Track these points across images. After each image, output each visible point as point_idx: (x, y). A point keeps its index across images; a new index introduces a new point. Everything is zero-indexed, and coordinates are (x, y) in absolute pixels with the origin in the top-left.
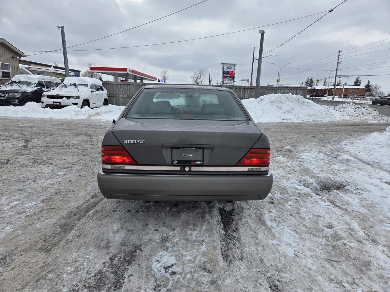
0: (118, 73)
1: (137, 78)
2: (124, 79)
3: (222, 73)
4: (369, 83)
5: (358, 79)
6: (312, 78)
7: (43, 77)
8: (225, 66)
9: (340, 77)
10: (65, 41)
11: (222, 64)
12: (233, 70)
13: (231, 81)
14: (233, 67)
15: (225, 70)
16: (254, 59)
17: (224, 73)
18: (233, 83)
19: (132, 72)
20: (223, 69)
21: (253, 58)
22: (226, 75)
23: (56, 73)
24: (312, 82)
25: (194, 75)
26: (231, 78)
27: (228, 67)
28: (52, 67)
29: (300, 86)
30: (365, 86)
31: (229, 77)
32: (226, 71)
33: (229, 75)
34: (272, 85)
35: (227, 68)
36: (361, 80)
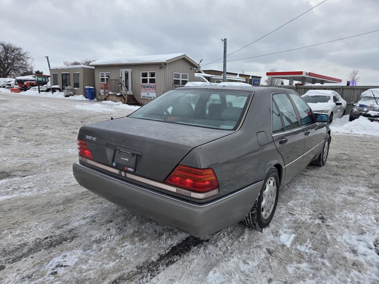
0: (293, 77)
1: (317, 81)
2: (300, 82)
7: (205, 84)
10: (226, 52)
19: (309, 75)
23: (230, 80)
28: (238, 75)
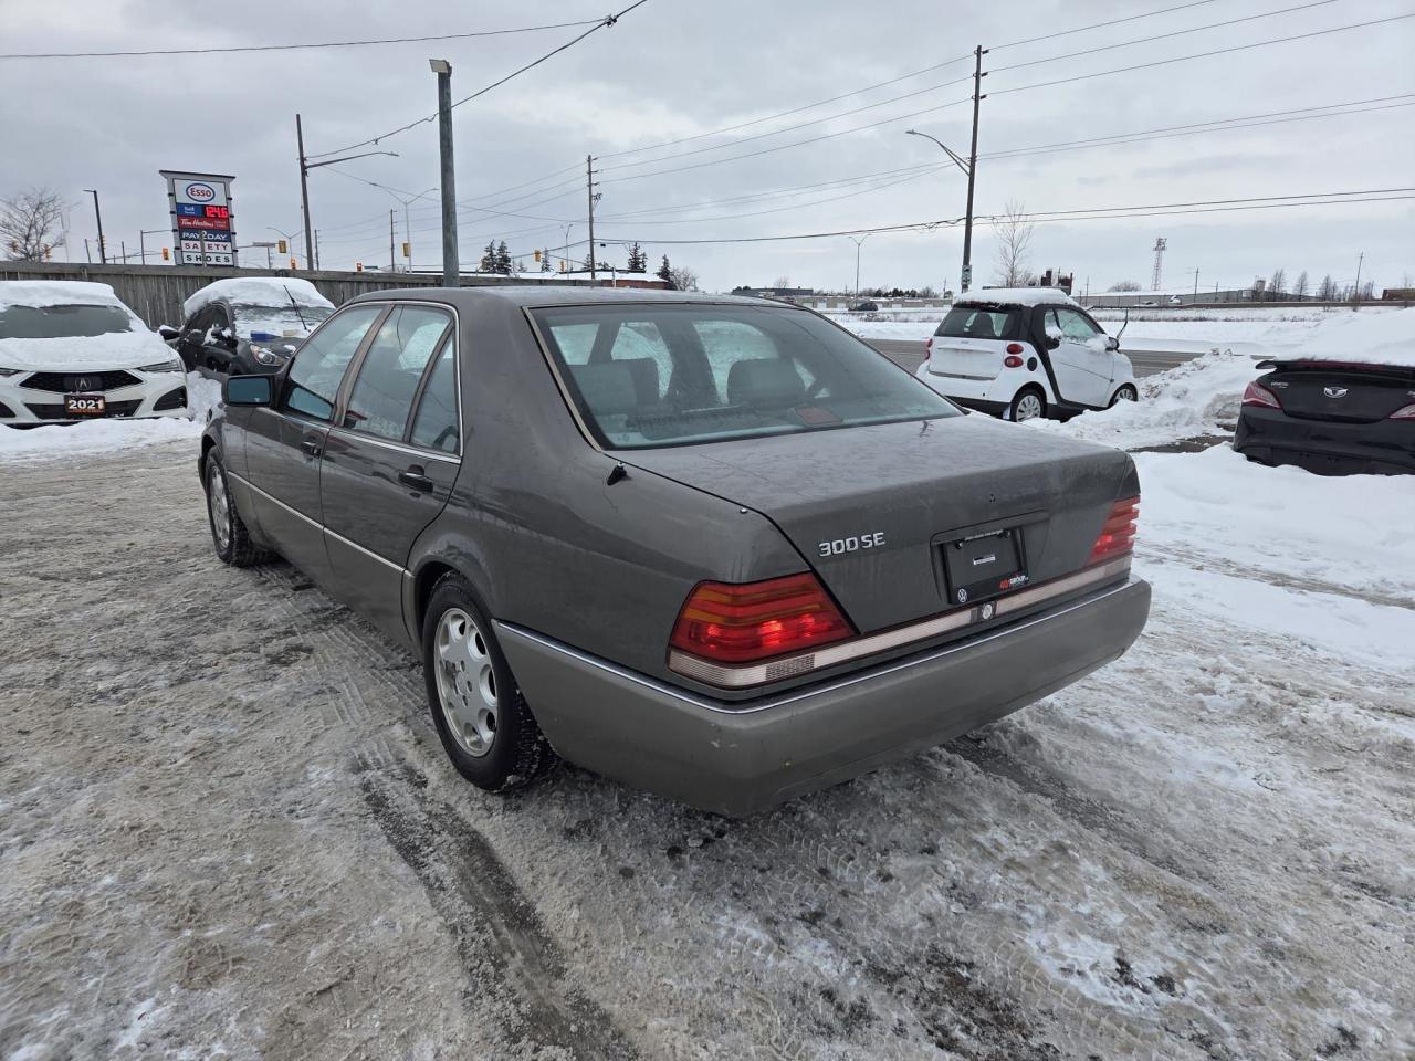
3: (172, 213)
4: (666, 263)
5: (636, 250)
6: (502, 243)
8: (181, 185)
9: (603, 245)
11: (161, 172)
12: (220, 201)
13: (221, 249)
14: (218, 187)
15: (182, 198)
16: (307, 164)
17: (179, 211)
18: (230, 257)
20: (170, 195)
21: (303, 159)
22: (191, 221)
24: (506, 260)
25: (10, 216)
26: (218, 237)
27: (197, 187)
29: (477, 272)
30: (659, 274)
31: (209, 230)
32: (189, 205)
33: (205, 224)
34: (376, 268)
35: (189, 191)
36: (644, 255)
